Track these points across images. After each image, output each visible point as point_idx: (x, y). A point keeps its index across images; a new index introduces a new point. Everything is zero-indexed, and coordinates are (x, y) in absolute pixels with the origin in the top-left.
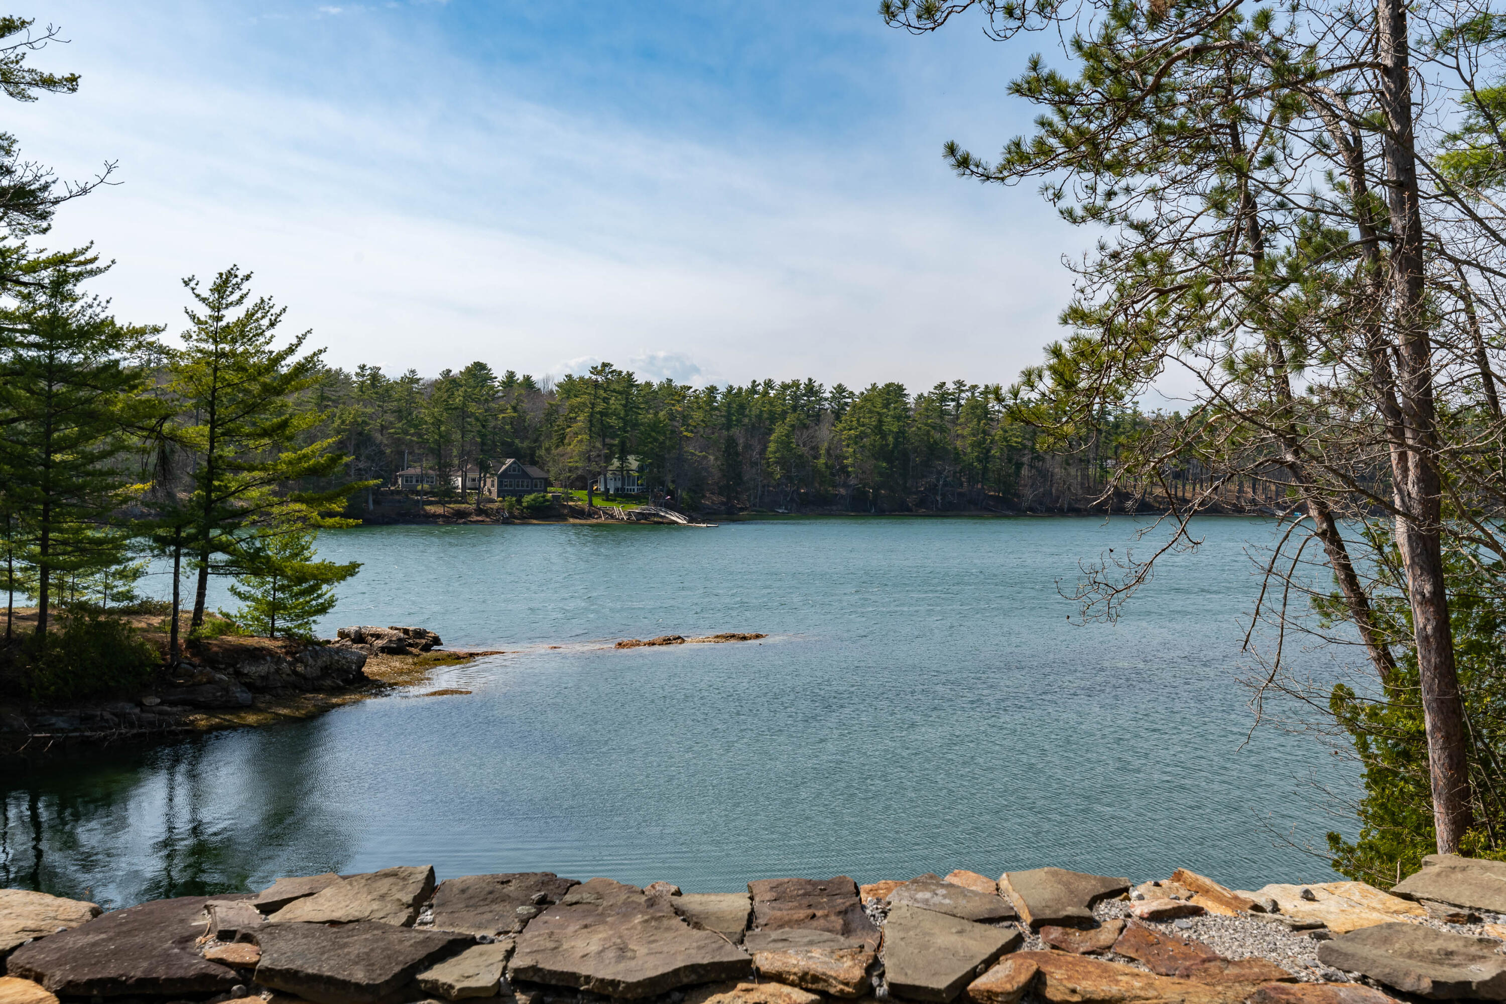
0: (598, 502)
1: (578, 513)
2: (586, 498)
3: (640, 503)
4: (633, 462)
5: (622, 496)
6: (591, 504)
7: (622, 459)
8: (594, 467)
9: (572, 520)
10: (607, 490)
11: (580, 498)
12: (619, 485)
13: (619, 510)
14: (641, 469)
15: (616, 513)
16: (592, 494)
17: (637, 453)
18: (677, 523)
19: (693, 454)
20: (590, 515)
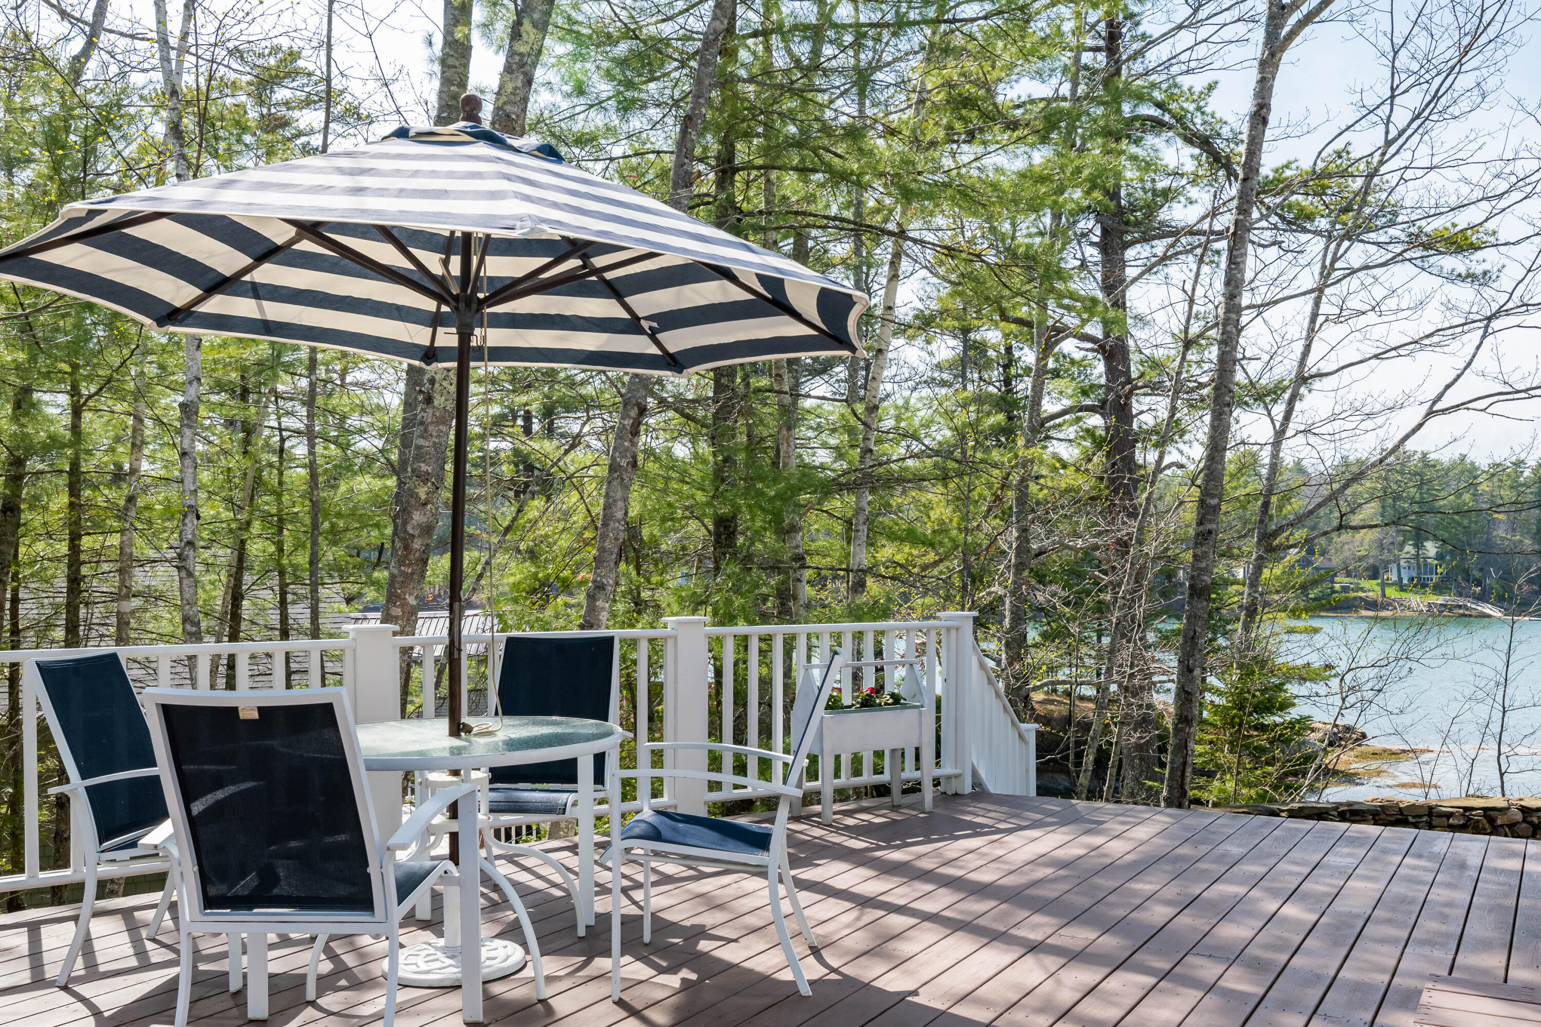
0: (1392, 593)
1: (1372, 605)
2: (1378, 589)
3: (1441, 593)
4: (1431, 548)
5: (1420, 585)
6: (1384, 595)
7: (1418, 546)
8: (1386, 556)
9: (1364, 613)
10: (1400, 579)
11: (1371, 588)
12: (1414, 574)
13: (1417, 601)
14: (1440, 557)
15: (1414, 604)
16: (1383, 585)
17: (1436, 538)
18: (1489, 616)
19: (1503, 539)
20: (1384, 607)
